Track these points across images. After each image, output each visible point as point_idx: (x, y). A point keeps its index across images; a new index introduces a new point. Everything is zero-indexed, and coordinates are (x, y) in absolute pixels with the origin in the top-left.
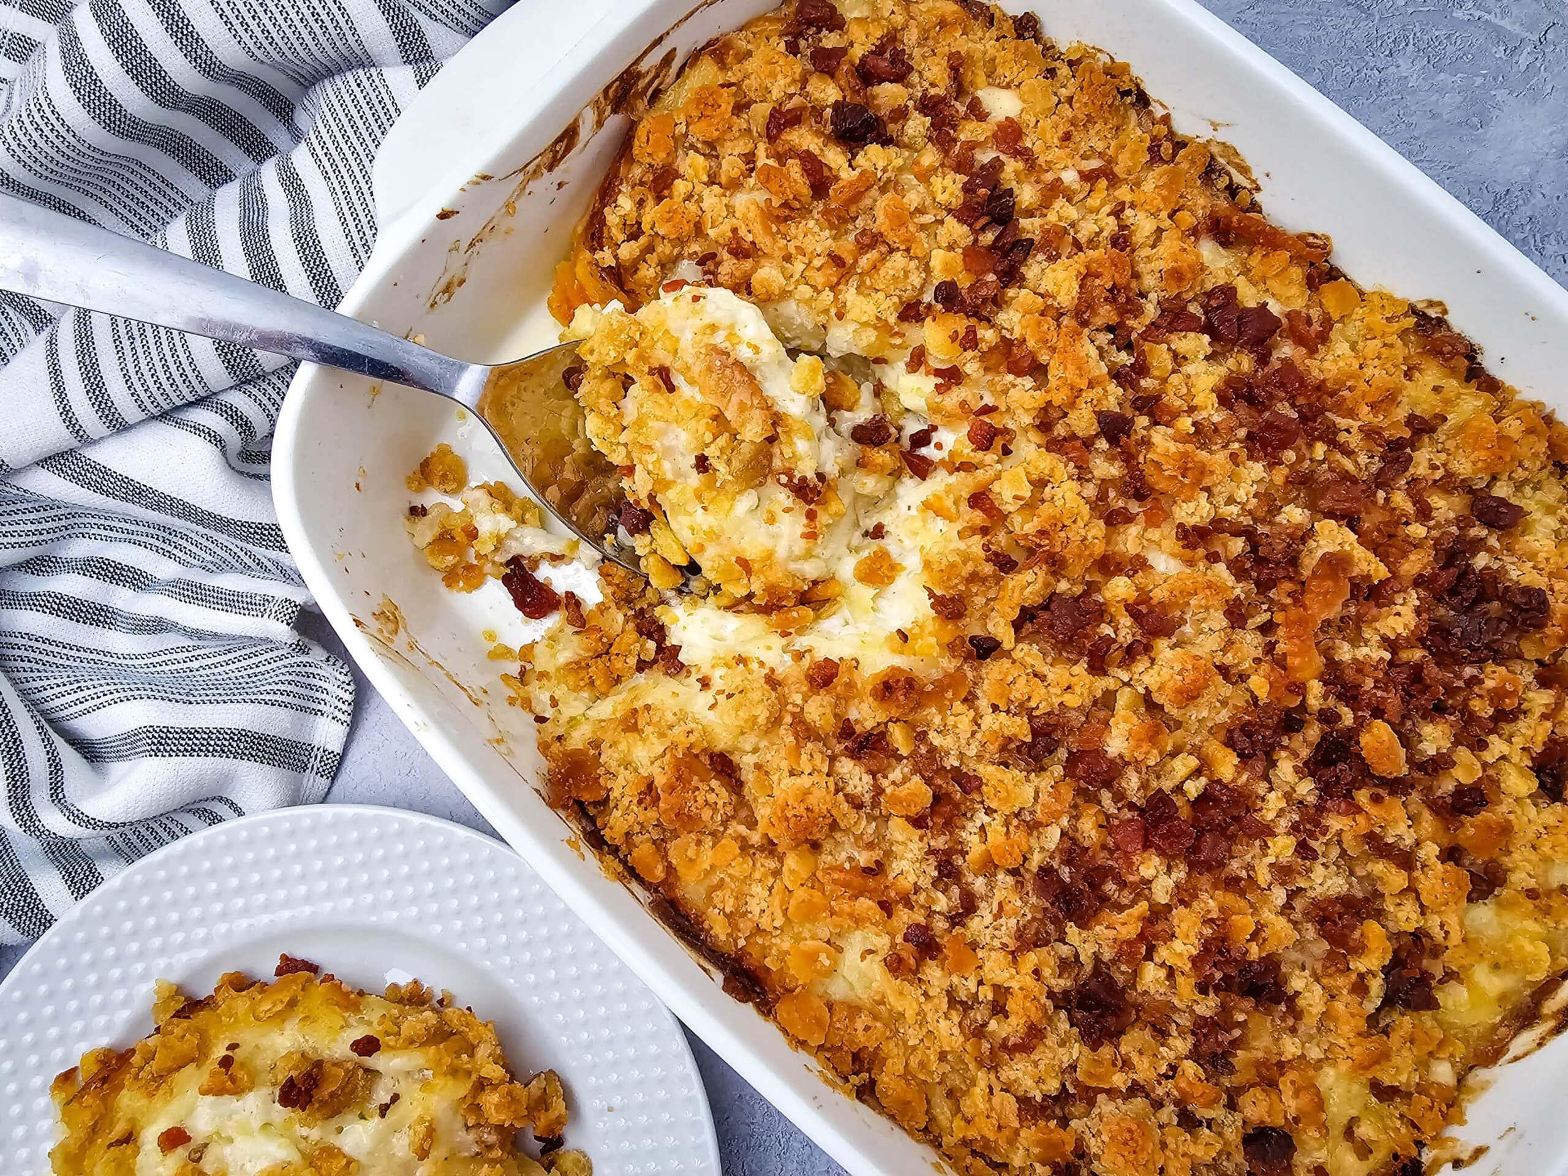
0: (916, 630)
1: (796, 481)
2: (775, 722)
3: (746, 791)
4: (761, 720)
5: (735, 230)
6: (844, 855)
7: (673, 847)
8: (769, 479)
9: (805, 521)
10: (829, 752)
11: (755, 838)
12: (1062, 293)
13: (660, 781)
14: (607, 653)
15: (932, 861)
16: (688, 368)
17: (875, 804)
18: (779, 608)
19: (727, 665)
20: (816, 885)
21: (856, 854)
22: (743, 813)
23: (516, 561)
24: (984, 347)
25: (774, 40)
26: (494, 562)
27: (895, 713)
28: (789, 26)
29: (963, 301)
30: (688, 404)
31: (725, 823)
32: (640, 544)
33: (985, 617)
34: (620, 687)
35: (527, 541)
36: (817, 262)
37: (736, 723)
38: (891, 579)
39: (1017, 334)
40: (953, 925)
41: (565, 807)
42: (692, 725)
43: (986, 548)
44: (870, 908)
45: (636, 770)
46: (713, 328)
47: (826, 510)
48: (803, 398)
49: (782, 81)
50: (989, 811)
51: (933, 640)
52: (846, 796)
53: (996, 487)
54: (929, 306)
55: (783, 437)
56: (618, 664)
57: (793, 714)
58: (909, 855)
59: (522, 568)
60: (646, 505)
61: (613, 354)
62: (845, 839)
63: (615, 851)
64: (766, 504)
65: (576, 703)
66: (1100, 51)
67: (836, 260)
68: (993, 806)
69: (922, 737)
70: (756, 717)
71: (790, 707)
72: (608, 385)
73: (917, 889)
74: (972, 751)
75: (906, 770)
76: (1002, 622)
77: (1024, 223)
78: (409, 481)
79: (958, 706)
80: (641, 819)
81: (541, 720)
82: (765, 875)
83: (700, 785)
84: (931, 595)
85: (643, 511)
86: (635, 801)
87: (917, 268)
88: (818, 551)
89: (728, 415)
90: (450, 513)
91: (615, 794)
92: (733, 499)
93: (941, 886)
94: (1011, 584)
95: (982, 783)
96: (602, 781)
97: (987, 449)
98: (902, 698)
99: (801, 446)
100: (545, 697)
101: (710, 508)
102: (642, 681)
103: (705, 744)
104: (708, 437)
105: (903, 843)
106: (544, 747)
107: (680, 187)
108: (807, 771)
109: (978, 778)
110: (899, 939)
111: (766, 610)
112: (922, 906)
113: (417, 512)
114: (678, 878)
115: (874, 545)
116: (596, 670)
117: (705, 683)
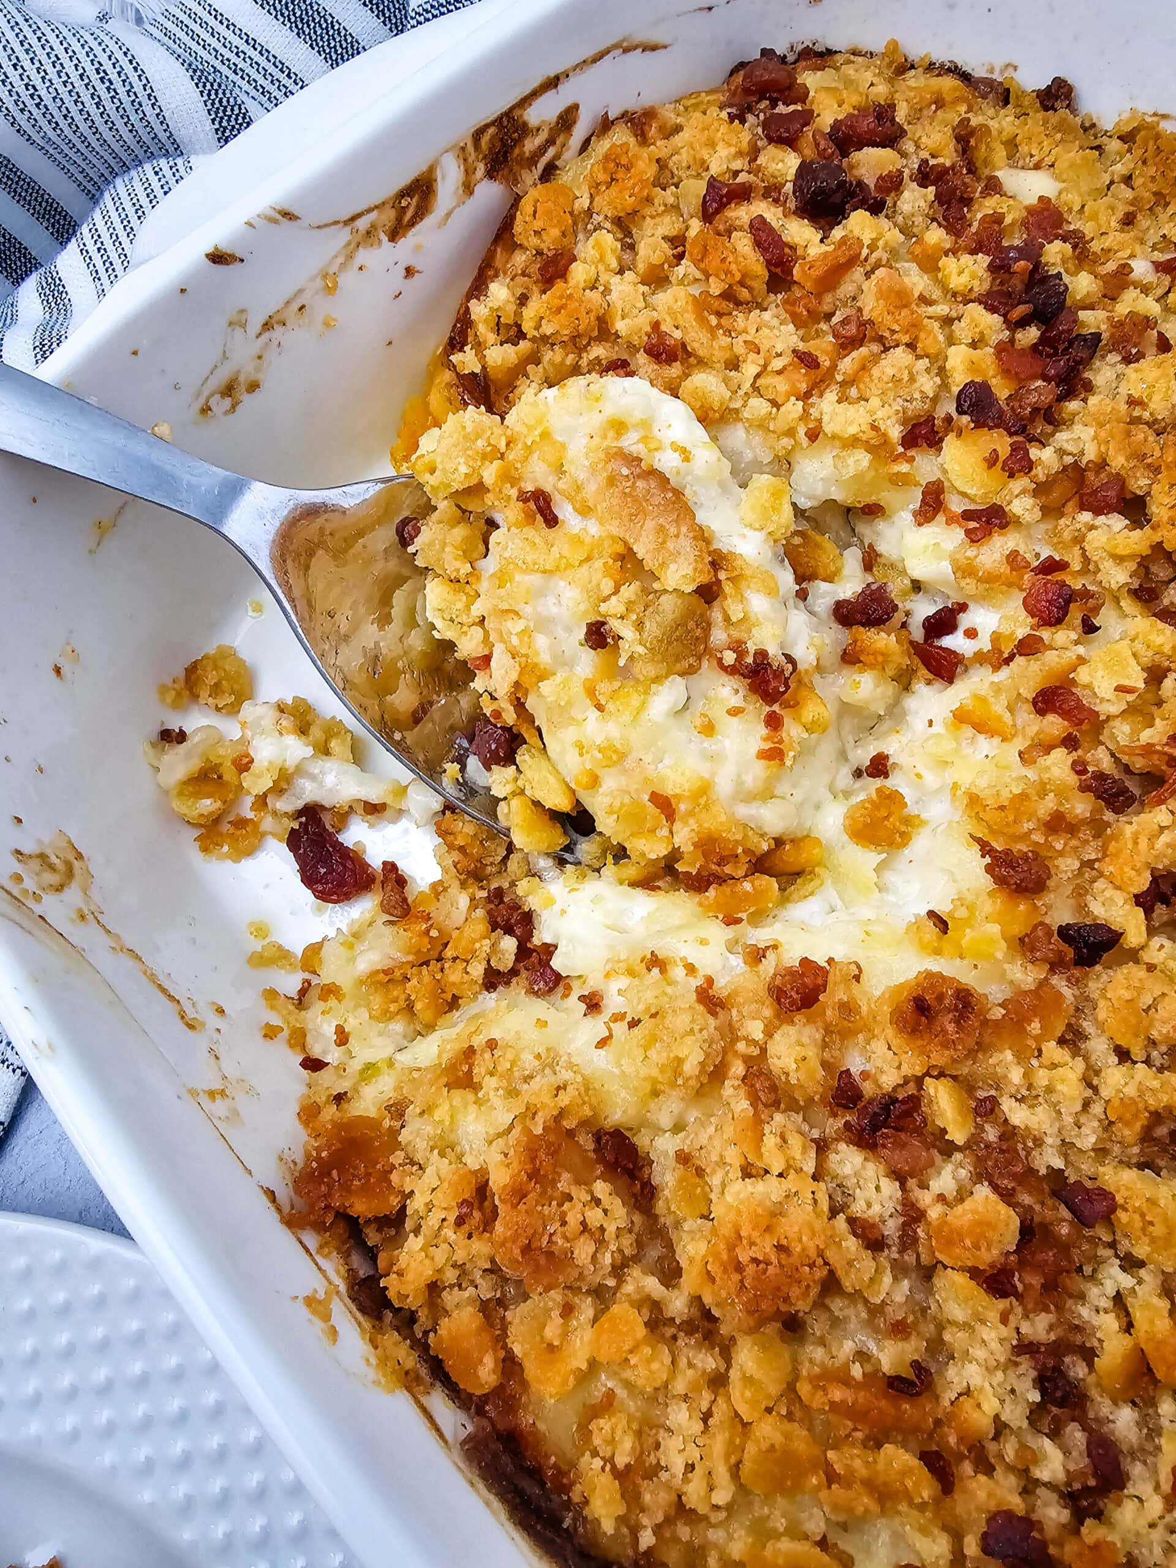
0: (962, 913)
1: (750, 660)
2: (716, 1074)
3: (660, 1207)
4: (691, 1067)
5: (656, 325)
6: (848, 1347)
7: (517, 1316)
8: (705, 664)
9: (763, 731)
10: (816, 1134)
11: (677, 1304)
12: (1156, 398)
13: (499, 1179)
14: (440, 959)
15: (1027, 1368)
16: (579, 488)
17: (908, 1241)
18: (721, 880)
19: (631, 973)
20: (798, 1414)
21: (872, 1346)
22: (654, 1252)
23: (311, 813)
24: (1040, 473)
25: (713, 111)
26: (275, 813)
27: (939, 1058)
28: (734, 94)
29: (1001, 412)
30: (577, 541)
31: (619, 1270)
32: (499, 781)
33: (1081, 893)
34: (456, 1014)
35: (330, 780)
36: (777, 364)
37: (644, 1072)
38: (905, 839)
39: (1091, 453)
40: (1079, 1516)
41: (319, 1227)
42: (565, 1075)
43: (1080, 768)
44: (906, 1472)
45: (460, 1158)
46: (619, 427)
47: (797, 718)
48: (760, 536)
49: (723, 152)
50: (1131, 1264)
51: (995, 929)
52: (852, 1221)
53: (1083, 675)
54: (949, 419)
55: (728, 588)
56: (454, 975)
57: (747, 1060)
58: (979, 1353)
59: (319, 822)
60: (510, 717)
61: (463, 469)
62: (850, 1312)
63: (406, 1321)
64: (699, 706)
65: (378, 1041)
66: (1164, 117)
67: (806, 360)
68: (1141, 1251)
69: (987, 1109)
70: (680, 1061)
71: (741, 1046)
72: (460, 533)
73: (1000, 1428)
74: (1088, 1139)
75: (963, 1173)
76: (1119, 898)
77: (1083, 315)
78: (163, 690)
79: (1052, 1050)
80: (460, 1256)
81: (313, 1065)
82: (695, 1387)
83: (574, 1191)
84: (985, 849)
85: (507, 729)
86: (452, 1218)
87: (928, 370)
88: (782, 788)
89: (640, 550)
90: (220, 740)
91: (416, 1205)
92: (646, 692)
93: (1046, 1424)
94: (1129, 830)
95: (1113, 1208)
96: (395, 1177)
97: (1059, 621)
98: (951, 1028)
99: (758, 603)
100: (329, 1030)
101: (610, 707)
102: (492, 1004)
103: (587, 1112)
104: (607, 586)
105: (966, 1326)
106: (309, 1114)
107: (579, 273)
108: (777, 1168)
109: (1106, 1196)
110: (971, 1546)
111: (698, 884)
112: (1010, 1468)
113: (171, 737)
114: (524, 1384)
115: (873, 785)
116: (419, 987)
117: (593, 1003)
